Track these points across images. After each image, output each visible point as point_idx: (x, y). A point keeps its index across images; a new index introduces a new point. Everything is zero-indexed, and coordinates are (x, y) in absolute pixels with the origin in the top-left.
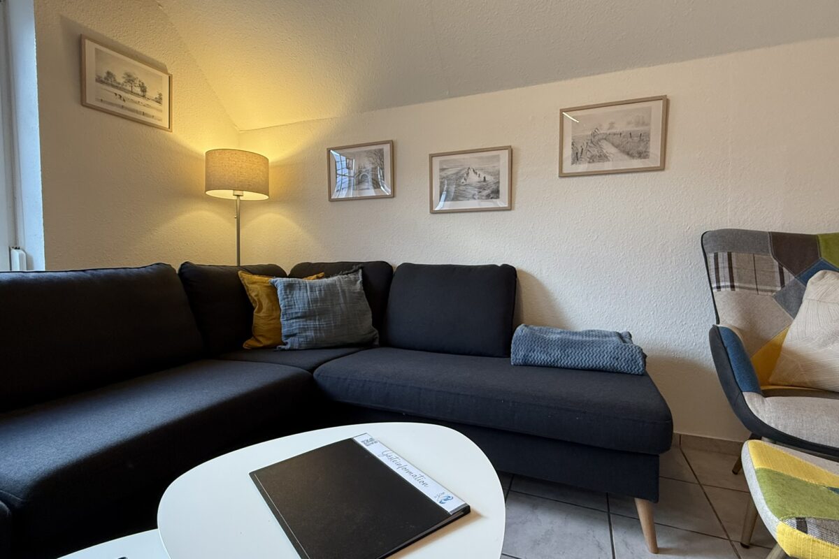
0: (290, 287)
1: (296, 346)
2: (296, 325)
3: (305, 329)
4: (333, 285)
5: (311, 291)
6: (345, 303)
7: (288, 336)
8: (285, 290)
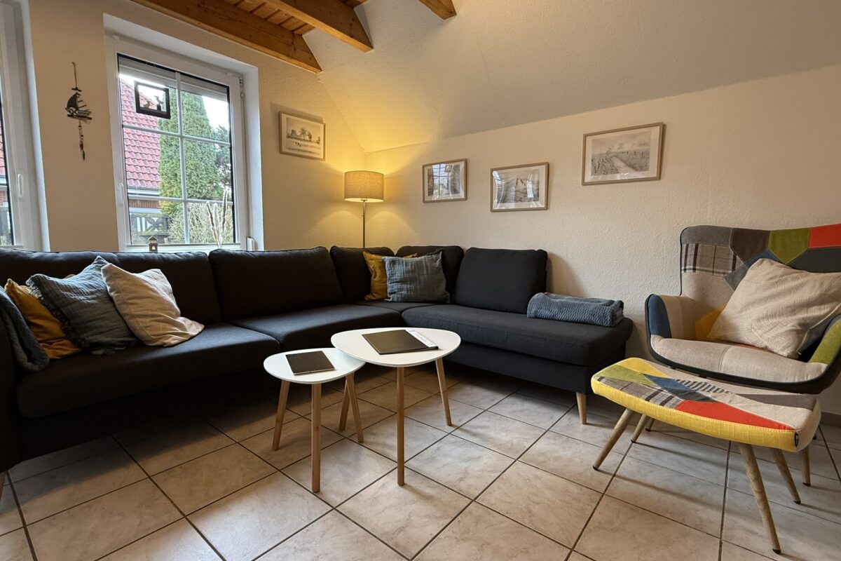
0: (393, 263)
1: (395, 300)
2: (396, 287)
3: (401, 290)
4: (421, 262)
5: (406, 265)
6: (427, 274)
7: (391, 294)
8: (390, 264)
